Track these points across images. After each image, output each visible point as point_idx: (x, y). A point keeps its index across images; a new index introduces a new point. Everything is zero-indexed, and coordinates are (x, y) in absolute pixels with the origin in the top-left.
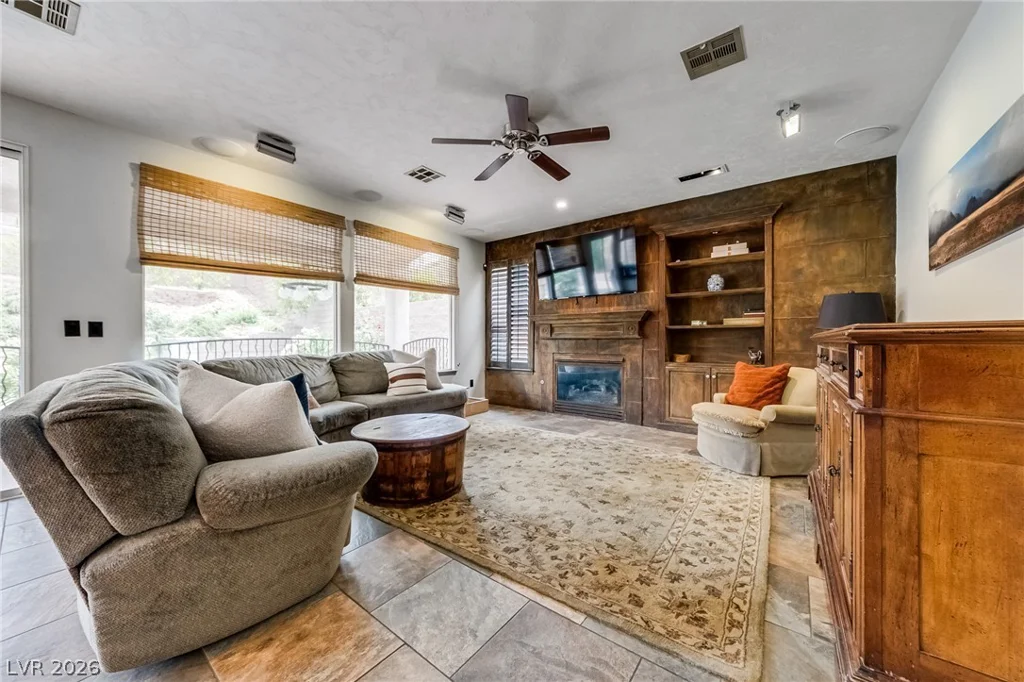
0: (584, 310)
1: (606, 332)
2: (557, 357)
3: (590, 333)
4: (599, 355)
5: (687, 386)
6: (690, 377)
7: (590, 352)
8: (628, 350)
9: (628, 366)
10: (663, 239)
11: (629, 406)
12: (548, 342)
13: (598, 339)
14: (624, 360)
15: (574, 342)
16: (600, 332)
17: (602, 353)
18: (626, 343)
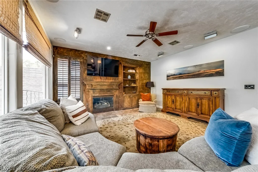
0: (102, 80)
1: (109, 87)
2: (93, 95)
3: (105, 87)
4: (107, 93)
5: (128, 99)
6: (128, 97)
7: (105, 93)
8: (115, 92)
9: (115, 96)
10: (123, 65)
11: (116, 106)
12: (90, 90)
13: (107, 89)
14: (114, 95)
15: (99, 90)
16: (108, 87)
17: (108, 93)
18: (115, 90)
